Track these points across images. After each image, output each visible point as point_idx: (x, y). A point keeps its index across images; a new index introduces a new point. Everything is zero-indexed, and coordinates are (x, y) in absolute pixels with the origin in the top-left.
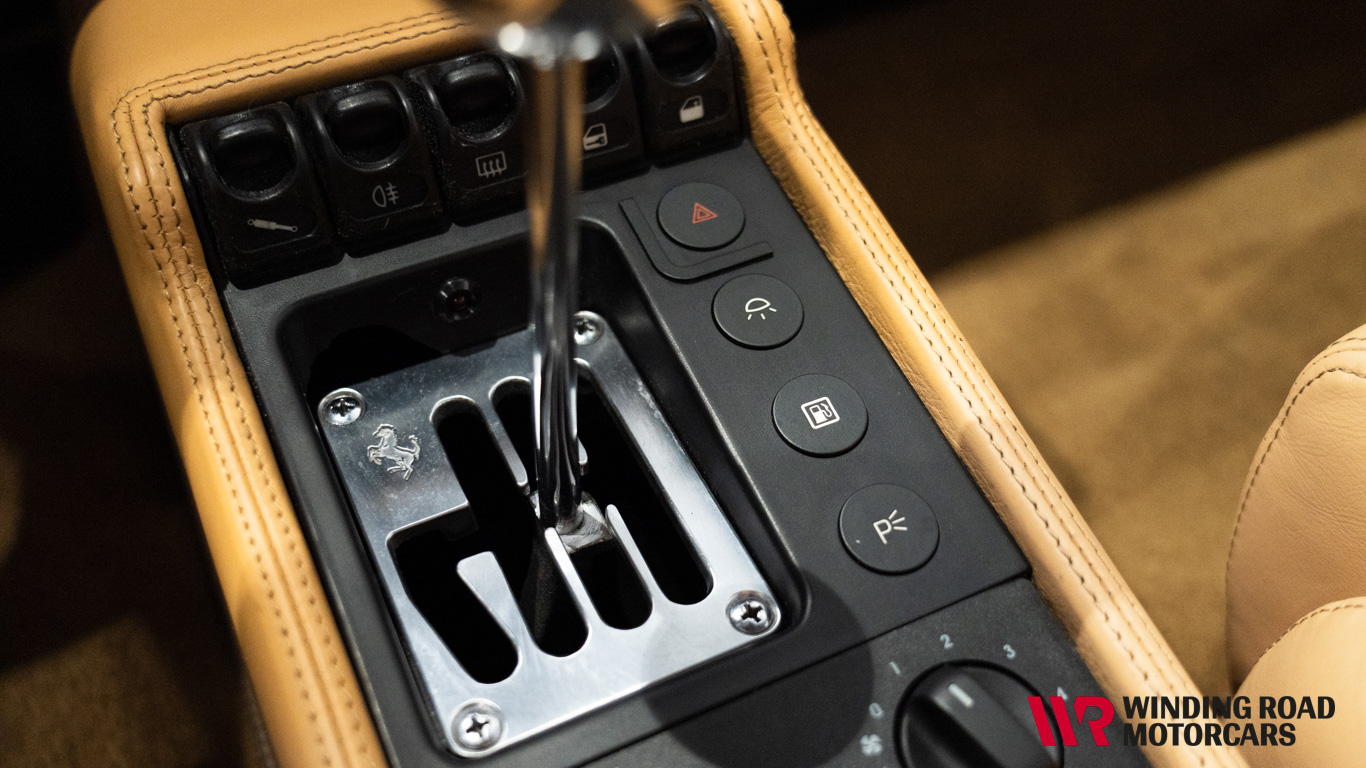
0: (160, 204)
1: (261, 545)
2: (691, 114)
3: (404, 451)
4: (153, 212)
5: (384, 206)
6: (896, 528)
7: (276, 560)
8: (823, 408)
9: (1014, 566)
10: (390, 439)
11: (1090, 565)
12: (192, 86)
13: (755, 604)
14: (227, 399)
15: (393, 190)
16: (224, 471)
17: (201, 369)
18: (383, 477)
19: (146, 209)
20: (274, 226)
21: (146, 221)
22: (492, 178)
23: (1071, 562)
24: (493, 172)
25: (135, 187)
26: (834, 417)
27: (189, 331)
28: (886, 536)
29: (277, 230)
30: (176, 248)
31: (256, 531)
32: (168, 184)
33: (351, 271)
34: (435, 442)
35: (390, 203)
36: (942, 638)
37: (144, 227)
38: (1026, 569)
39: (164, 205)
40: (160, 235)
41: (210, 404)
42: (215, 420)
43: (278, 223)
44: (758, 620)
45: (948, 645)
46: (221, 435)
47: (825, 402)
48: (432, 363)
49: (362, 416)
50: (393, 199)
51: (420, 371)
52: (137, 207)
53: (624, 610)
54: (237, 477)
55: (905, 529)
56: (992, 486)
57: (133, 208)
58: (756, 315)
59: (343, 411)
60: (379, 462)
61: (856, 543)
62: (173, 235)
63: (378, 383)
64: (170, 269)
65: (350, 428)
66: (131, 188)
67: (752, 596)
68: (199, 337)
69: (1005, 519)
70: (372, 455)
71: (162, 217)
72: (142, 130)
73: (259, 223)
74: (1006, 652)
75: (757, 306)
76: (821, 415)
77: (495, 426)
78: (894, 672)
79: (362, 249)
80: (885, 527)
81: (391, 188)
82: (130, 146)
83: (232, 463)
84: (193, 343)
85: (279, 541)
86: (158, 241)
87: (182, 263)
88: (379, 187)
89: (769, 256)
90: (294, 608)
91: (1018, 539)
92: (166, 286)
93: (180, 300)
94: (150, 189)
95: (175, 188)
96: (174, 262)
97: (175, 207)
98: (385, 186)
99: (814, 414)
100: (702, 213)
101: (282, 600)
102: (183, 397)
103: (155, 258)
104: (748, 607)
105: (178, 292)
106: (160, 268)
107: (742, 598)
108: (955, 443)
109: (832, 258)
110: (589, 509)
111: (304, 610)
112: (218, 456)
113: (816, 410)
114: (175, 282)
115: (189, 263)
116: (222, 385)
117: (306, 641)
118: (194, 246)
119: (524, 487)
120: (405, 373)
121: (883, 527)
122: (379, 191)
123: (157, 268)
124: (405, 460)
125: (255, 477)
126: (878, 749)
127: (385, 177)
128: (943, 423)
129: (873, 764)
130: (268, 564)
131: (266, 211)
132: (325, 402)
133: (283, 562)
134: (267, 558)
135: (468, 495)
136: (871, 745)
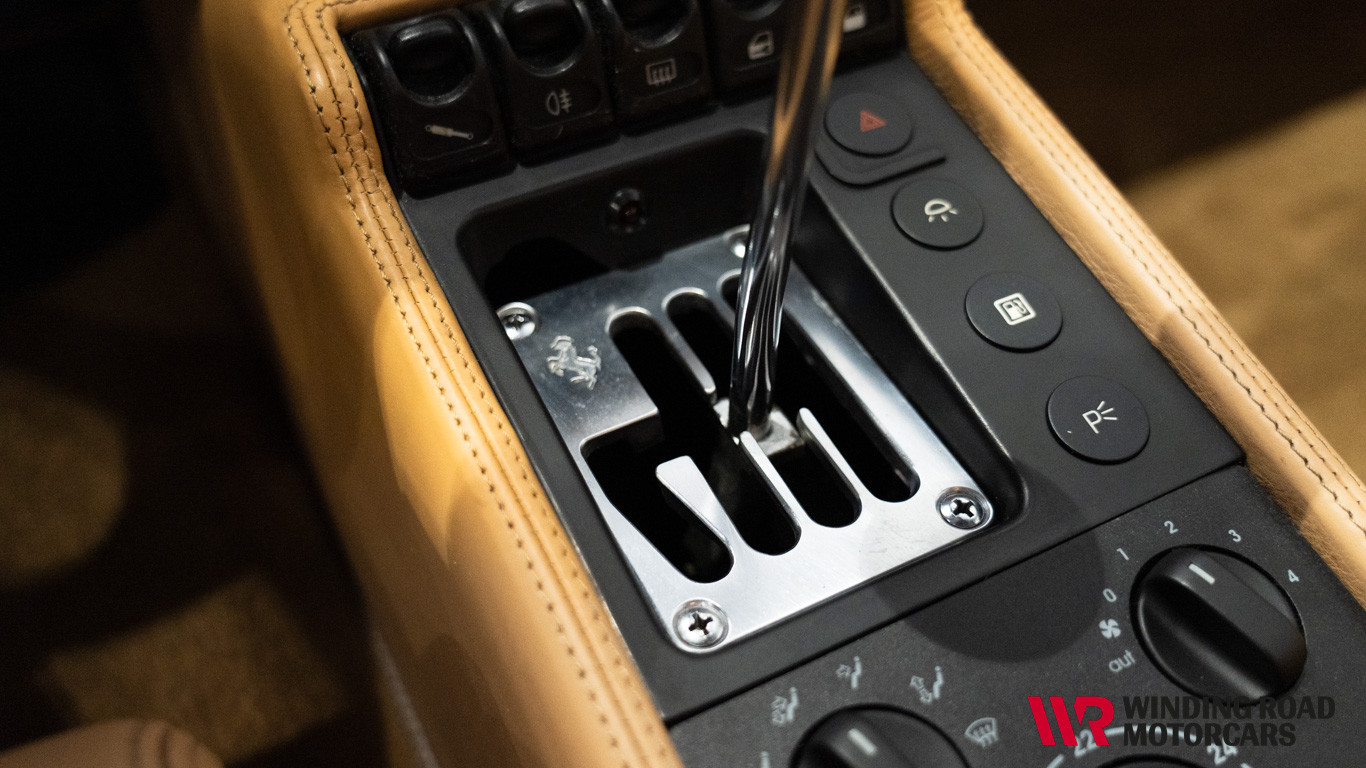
0: (343, 105)
1: (476, 441)
2: (854, 22)
3: (582, 361)
4: (337, 114)
5: (557, 113)
6: (1105, 418)
7: (494, 455)
8: (1016, 304)
9: (1228, 455)
10: (569, 352)
11: (1310, 445)
13: (964, 501)
14: (425, 300)
15: (567, 97)
16: (429, 370)
17: (392, 271)
18: (568, 388)
19: (330, 109)
20: (450, 132)
21: (329, 123)
23: (1291, 444)
24: (662, 80)
25: (318, 88)
26: (1028, 313)
27: (376, 234)
28: (1096, 426)
29: (454, 137)
30: (359, 151)
31: (468, 426)
32: (350, 86)
33: (524, 182)
34: (615, 353)
35: (562, 111)
36: (1166, 524)
37: (327, 130)
38: (1240, 456)
39: (348, 106)
40: (343, 138)
41: (406, 304)
42: (413, 319)
43: (455, 129)
44: (971, 515)
45: (1172, 531)
46: (421, 334)
47: (1018, 299)
48: (601, 279)
49: (536, 330)
50: (566, 106)
51: (590, 287)
52: (320, 109)
53: (837, 510)
54: (443, 375)
55: (1115, 419)
56: (1198, 375)
57: (316, 110)
58: (938, 217)
59: (518, 325)
60: (560, 373)
61: (1067, 435)
62: (355, 138)
63: (549, 298)
64: (353, 174)
65: (527, 341)
66: (314, 90)
67: (963, 492)
68: (388, 240)
69: (1214, 409)
70: (552, 366)
71: (345, 119)
72: (318, 34)
73: (436, 130)
74: (1232, 537)
75: (937, 208)
76: (1015, 310)
77: (674, 336)
78: (1123, 558)
79: (535, 158)
80: (1095, 418)
81: (564, 94)
82: (308, 49)
83: (436, 363)
84: (381, 246)
85: (493, 435)
86: (341, 145)
87: (364, 167)
88: (553, 94)
89: (941, 161)
91: (1230, 427)
92: (349, 191)
93: (364, 205)
94: (333, 90)
95: (357, 90)
96: (357, 166)
97: (357, 109)
98: (559, 93)
99: (1009, 310)
100: (870, 121)
101: (503, 492)
102: (375, 301)
103: (337, 162)
104: (958, 502)
105: (361, 197)
106: (343, 173)
107: (951, 494)
108: (1153, 337)
109: (1004, 163)
110: (777, 417)
111: (528, 503)
112: (421, 356)
113: (1010, 306)
114: (358, 187)
115: (371, 167)
116: (417, 286)
117: (534, 533)
118: (373, 153)
119: (711, 395)
120: (574, 288)
121: (1093, 418)
122: (552, 98)
123: (339, 172)
124: (587, 369)
125: (461, 374)
126: (1117, 633)
127: (560, 83)
128: (1137, 317)
129: (1115, 648)
130: (485, 459)
131: (444, 116)
132: (500, 313)
133: (501, 456)
134: (483, 453)
135: (657, 403)
136: (1109, 628)
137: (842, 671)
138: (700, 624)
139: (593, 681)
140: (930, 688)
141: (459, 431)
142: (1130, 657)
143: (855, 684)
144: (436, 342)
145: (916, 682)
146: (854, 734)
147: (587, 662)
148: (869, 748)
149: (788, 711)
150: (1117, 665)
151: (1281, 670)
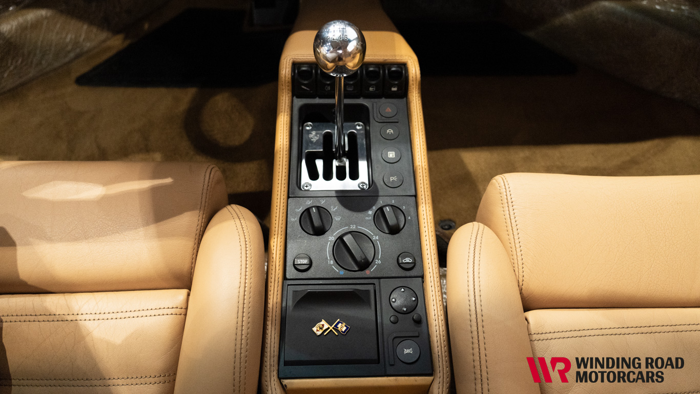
1: (282, 143)
2: (394, 89)
3: (316, 137)
5: (327, 90)
6: (395, 180)
7: (284, 146)
9: (413, 193)
10: (314, 135)
11: (425, 197)
12: (300, 58)
13: (364, 185)
14: (286, 117)
15: (330, 88)
16: (280, 129)
17: (283, 110)
18: (310, 141)
19: (284, 79)
20: (305, 88)
21: (283, 81)
22: (349, 91)
23: (422, 195)
25: (283, 74)
26: (394, 156)
27: (284, 103)
30: (287, 87)
31: (282, 140)
33: (317, 101)
34: (322, 138)
36: (393, 201)
38: (416, 195)
39: (287, 79)
40: (285, 84)
41: (283, 117)
42: (282, 120)
44: (363, 187)
47: (393, 153)
48: (328, 123)
49: (311, 129)
51: (325, 124)
53: (341, 176)
54: (282, 130)
57: (282, 77)
58: (389, 133)
59: (308, 126)
60: (310, 138)
61: (386, 179)
62: (287, 84)
63: (316, 124)
64: (284, 91)
65: (308, 130)
67: (364, 183)
68: (285, 104)
69: (416, 185)
70: (310, 136)
71: (286, 81)
72: (288, 64)
73: (303, 87)
74: (403, 207)
75: (390, 131)
77: (334, 139)
78: (380, 203)
79: (321, 97)
80: (393, 179)
82: (285, 66)
84: (284, 105)
85: (285, 143)
87: (287, 90)
89: (398, 122)
90: (283, 155)
91: (417, 190)
93: (284, 96)
94: (286, 76)
95: (290, 76)
97: (289, 79)
100: (389, 110)
101: (282, 153)
102: (279, 114)
103: (283, 89)
107: (363, 183)
108: (414, 169)
109: (410, 127)
110: (344, 159)
111: (285, 156)
112: (281, 126)
113: (391, 154)
114: (284, 93)
116: (286, 114)
118: (290, 88)
120: (322, 124)
122: (327, 87)
124: (315, 139)
125: (285, 131)
126: (371, 214)
127: (328, 85)
128: (415, 164)
129: (369, 215)
130: (282, 147)
131: (305, 85)
132: (305, 124)
134: (282, 145)
135: (324, 149)
136: (370, 212)
137: (321, 201)
138: (307, 186)
140: (334, 209)
141: (280, 140)
142: (370, 218)
143: (322, 203)
145: (332, 207)
146: (314, 208)
147: (280, 183)
148: (314, 211)
149: (309, 203)
150: (367, 218)
151: (394, 230)
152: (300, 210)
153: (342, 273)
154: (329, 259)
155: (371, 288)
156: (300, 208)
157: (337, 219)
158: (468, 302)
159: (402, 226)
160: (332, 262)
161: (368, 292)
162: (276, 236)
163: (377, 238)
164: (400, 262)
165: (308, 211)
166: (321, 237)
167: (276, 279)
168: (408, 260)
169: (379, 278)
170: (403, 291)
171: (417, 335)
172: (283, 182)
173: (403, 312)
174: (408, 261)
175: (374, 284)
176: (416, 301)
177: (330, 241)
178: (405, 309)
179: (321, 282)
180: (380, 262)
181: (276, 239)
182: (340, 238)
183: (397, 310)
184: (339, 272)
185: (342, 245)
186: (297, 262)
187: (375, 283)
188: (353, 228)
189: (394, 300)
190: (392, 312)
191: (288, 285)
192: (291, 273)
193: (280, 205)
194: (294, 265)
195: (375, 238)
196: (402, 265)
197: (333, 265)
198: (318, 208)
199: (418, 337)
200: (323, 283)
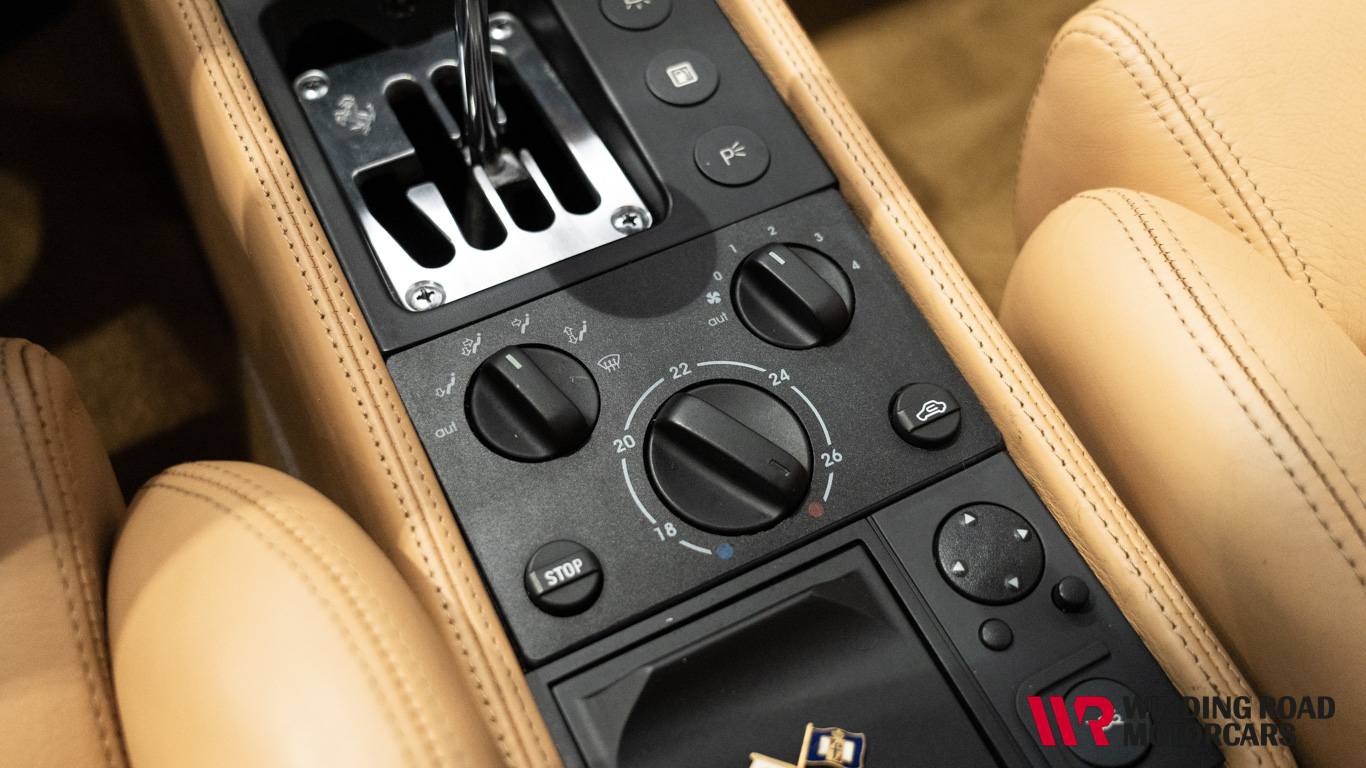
1: (259, 162)
3: (364, 115)
6: (738, 155)
7: (271, 171)
8: (684, 71)
9: (826, 180)
10: (352, 109)
11: (879, 173)
13: (632, 215)
14: (224, 61)
16: (227, 112)
18: (347, 133)
23: (864, 171)
26: (692, 78)
28: (730, 160)
31: (254, 151)
34: (387, 110)
36: (769, 229)
38: (835, 182)
41: (213, 66)
42: (217, 76)
44: (634, 224)
45: (773, 233)
46: (222, 87)
47: (686, 67)
48: (383, 54)
49: (329, 93)
51: (374, 60)
53: (534, 217)
55: (743, 155)
56: (810, 124)
58: (634, 6)
59: (314, 88)
60: (343, 124)
61: (706, 165)
63: (340, 68)
65: (321, 100)
67: (630, 209)
69: (820, 147)
70: (338, 119)
74: (816, 237)
76: (683, 75)
77: (434, 98)
78: (732, 249)
80: (727, 155)
83: (232, 106)
91: (830, 162)
99: (677, 76)
101: (276, 197)
104: (627, 216)
107: (623, 210)
108: (785, 96)
110: (507, 158)
113: (679, 73)
116: (219, 52)
117: (296, 224)
119: (456, 141)
120: (361, 61)
121: (728, 154)
124: (364, 120)
125: (251, 116)
126: (718, 300)
128: (776, 82)
129: (714, 310)
130: (265, 174)
132: (299, 82)
133: (275, 172)
134: (264, 170)
135: (415, 144)
136: (714, 298)
137: (515, 322)
138: (426, 296)
139: (331, 321)
140: (577, 335)
141: (247, 155)
142: (723, 316)
143: (523, 331)
144: (233, 92)
145: (568, 330)
146: (509, 357)
147: (327, 310)
148: (518, 365)
149: (473, 347)
150: (714, 321)
151: (831, 327)
152: (452, 386)
153: (727, 552)
154: (654, 521)
155: (854, 560)
156: (449, 379)
157: (608, 365)
158: (1268, 450)
159: (847, 303)
160: (671, 529)
161: (854, 577)
162: (415, 519)
163: (785, 375)
164: (910, 426)
165: (488, 374)
166: (582, 452)
167: (502, 680)
168: (931, 409)
169: (865, 514)
170: (972, 524)
171: (1101, 652)
172: (338, 307)
173: (1012, 595)
174: (935, 412)
175: (858, 542)
176: (1034, 538)
177: (622, 455)
178: (1014, 582)
179: (669, 618)
180: (838, 456)
181: (421, 533)
182: (660, 427)
183: (984, 596)
184: (715, 554)
185: (675, 453)
186: (544, 582)
187: (859, 537)
188: (681, 372)
189: (958, 567)
190: (976, 613)
191: (551, 685)
192: (541, 633)
193: (372, 396)
194: (536, 600)
195: (779, 378)
196: (921, 434)
197: (679, 536)
198: (521, 349)
199: (1107, 657)
200: (680, 617)
